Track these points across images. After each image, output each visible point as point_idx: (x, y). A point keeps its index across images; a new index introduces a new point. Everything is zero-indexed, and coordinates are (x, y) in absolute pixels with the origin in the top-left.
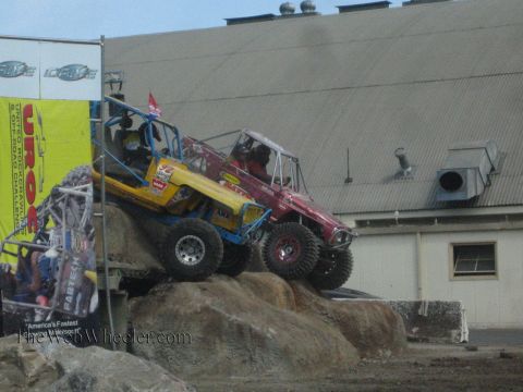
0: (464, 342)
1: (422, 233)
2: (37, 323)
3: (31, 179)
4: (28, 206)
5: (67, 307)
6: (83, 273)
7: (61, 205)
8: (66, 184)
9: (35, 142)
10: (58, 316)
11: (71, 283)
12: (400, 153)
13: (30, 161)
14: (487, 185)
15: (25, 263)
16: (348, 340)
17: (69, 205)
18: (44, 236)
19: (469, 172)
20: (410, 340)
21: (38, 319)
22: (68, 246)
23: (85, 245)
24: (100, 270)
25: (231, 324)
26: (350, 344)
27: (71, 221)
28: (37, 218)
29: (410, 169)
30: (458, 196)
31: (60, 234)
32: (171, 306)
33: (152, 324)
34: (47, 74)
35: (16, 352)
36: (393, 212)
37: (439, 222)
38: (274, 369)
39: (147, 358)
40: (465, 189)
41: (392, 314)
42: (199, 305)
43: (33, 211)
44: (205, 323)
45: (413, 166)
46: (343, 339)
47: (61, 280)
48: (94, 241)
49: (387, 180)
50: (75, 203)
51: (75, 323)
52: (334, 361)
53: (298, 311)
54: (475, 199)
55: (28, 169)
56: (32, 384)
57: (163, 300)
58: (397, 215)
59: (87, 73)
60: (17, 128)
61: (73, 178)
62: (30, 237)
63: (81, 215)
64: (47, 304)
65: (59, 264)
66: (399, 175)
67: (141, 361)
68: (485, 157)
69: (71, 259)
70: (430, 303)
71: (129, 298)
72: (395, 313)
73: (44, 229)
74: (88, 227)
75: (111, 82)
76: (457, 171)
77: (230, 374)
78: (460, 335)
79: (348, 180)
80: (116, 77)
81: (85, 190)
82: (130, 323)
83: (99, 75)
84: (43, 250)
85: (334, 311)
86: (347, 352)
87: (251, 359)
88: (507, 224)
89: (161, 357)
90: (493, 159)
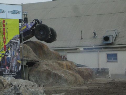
0: (110, 78)
1: (99, 51)
2: (6, 73)
3: (4, 38)
4: (4, 45)
5: (13, 69)
6: (17, 61)
7: (12, 44)
8: (13, 39)
9: (6, 29)
10: (11, 71)
11: (14, 63)
12: (94, 32)
13: (4, 34)
14: (115, 40)
15: (3, 58)
16: (82, 77)
17: (14, 44)
18: (7, 52)
19: (111, 37)
20: (96, 77)
21: (6, 72)
22: (13, 54)
23: (17, 54)
24: (21, 60)
25: (53, 73)
26: (82, 78)
27: (14, 48)
28: (6, 48)
29: (96, 36)
30: (108, 42)
31: (11, 51)
32: (38, 69)
33: (34, 73)
34: (9, 12)
35: (1, 80)
36: (92, 46)
37: (103, 49)
38: (64, 84)
39: (33, 82)
40: (110, 41)
41: (92, 71)
42: (45, 69)
43: (5, 46)
44: (47, 73)
45: (97, 35)
46: (80, 77)
47: (12, 63)
48: (20, 53)
50: (15, 44)
51: (15, 73)
52: (78, 82)
53: (69, 70)
54: (112, 43)
55: (4, 36)
56: (5, 88)
57: (37, 67)
58: (93, 47)
59: (18, 12)
60: (1, 26)
61: (15, 38)
62: (4, 52)
63: (17, 47)
64: (8, 69)
65: (11, 59)
67: (31, 82)
68: (114, 33)
69: (14, 58)
70: (101, 68)
71: (28, 67)
72: (93, 71)
73: (8, 50)
74: (18, 50)
75: (24, 15)
76: (108, 36)
77: (53, 86)
78: (108, 76)
79: (82, 39)
80: (25, 13)
81: (18, 41)
82: (29, 73)
83: (21, 13)
84: (7, 56)
85: (78, 70)
86: (81, 80)
87: (58, 82)
88: (119, 49)
89: (36, 81)
90: (116, 33)
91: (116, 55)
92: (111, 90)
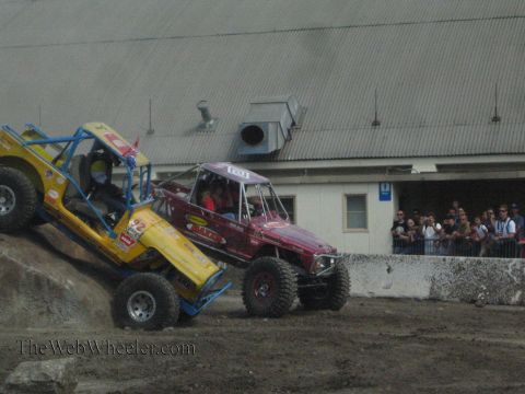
12: (201, 106)
14: (288, 139)
19: (270, 125)
25: (28, 275)
29: (212, 122)
30: (258, 150)
36: (194, 164)
38: (72, 321)
40: (266, 144)
45: (215, 119)
49: (189, 133)
54: (276, 153)
66: (201, 127)
68: (286, 112)
76: (259, 125)
77: (26, 326)
79: (151, 132)
87: (49, 310)
88: (306, 178)
90: (294, 113)
91: (289, 203)
92: (266, 343)
